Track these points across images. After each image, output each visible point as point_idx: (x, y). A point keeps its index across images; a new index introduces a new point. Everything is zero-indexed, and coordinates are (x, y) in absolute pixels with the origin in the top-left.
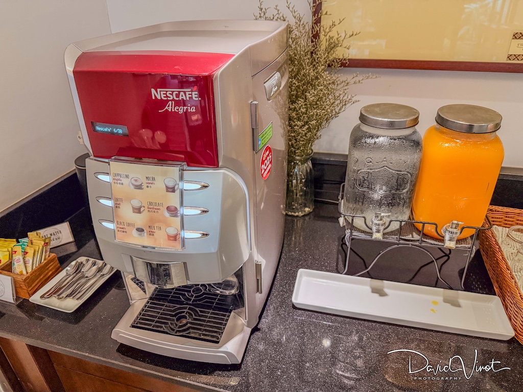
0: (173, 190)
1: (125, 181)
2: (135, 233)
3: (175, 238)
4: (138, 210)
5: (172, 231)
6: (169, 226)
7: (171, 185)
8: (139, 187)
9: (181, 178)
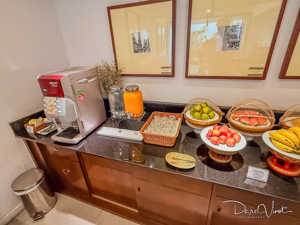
0: (55, 102)
1: (47, 100)
2: (50, 111)
3: (56, 112)
4: (50, 106)
5: (56, 111)
6: (55, 109)
7: (55, 101)
8: (49, 102)
9: (57, 100)
